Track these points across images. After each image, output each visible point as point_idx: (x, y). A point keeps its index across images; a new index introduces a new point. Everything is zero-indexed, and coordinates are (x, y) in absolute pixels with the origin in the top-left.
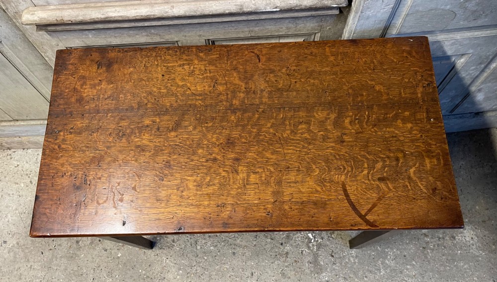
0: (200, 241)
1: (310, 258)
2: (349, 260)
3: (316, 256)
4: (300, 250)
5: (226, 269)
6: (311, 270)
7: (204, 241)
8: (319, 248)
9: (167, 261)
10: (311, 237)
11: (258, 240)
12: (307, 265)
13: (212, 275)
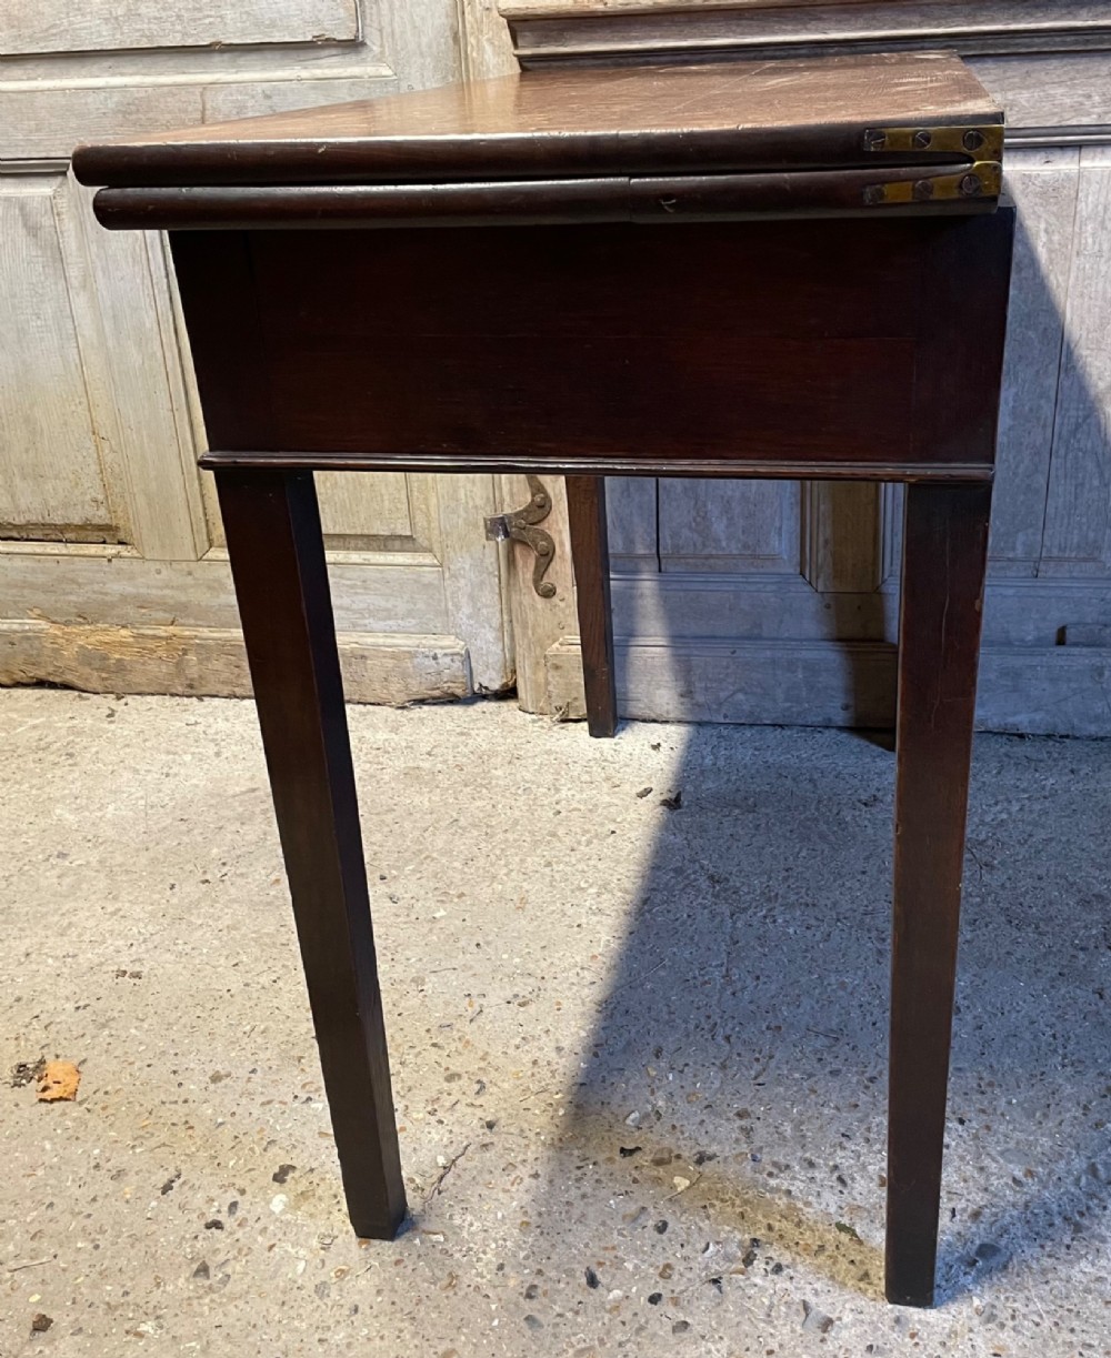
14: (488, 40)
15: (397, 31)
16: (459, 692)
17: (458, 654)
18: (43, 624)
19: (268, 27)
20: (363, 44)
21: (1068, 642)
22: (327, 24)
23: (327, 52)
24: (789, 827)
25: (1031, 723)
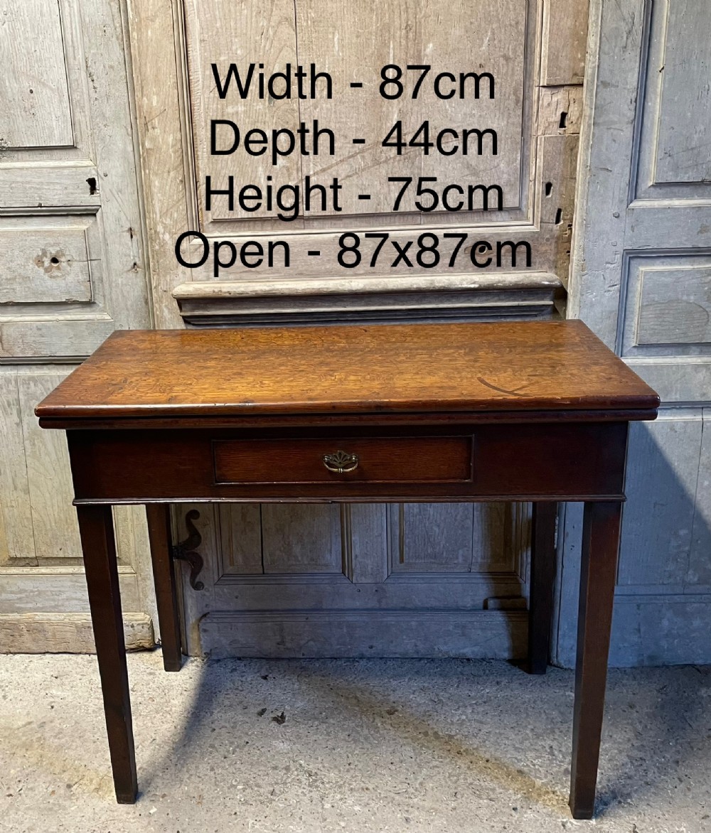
14: (166, 306)
15: (114, 298)
16: (147, 645)
17: (146, 624)
19: (41, 294)
20: (94, 303)
21: (489, 608)
22: (74, 293)
23: (73, 307)
24: (347, 733)
25: (473, 652)
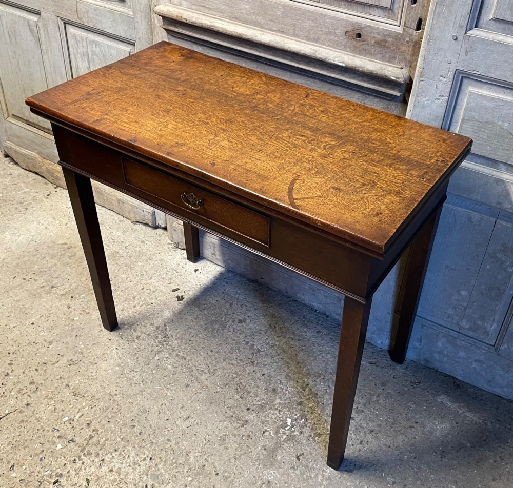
0: (163, 353)
1: (269, 444)
2: (316, 476)
3: (278, 446)
4: (265, 428)
5: (165, 395)
6: (259, 457)
7: (167, 356)
8: (289, 440)
9: (114, 351)
10: (289, 423)
11: (225, 390)
12: (259, 448)
13: (144, 391)
16: (150, 224)
17: (150, 213)
18: (37, 156)
20: (125, 1)
25: (318, 307)
